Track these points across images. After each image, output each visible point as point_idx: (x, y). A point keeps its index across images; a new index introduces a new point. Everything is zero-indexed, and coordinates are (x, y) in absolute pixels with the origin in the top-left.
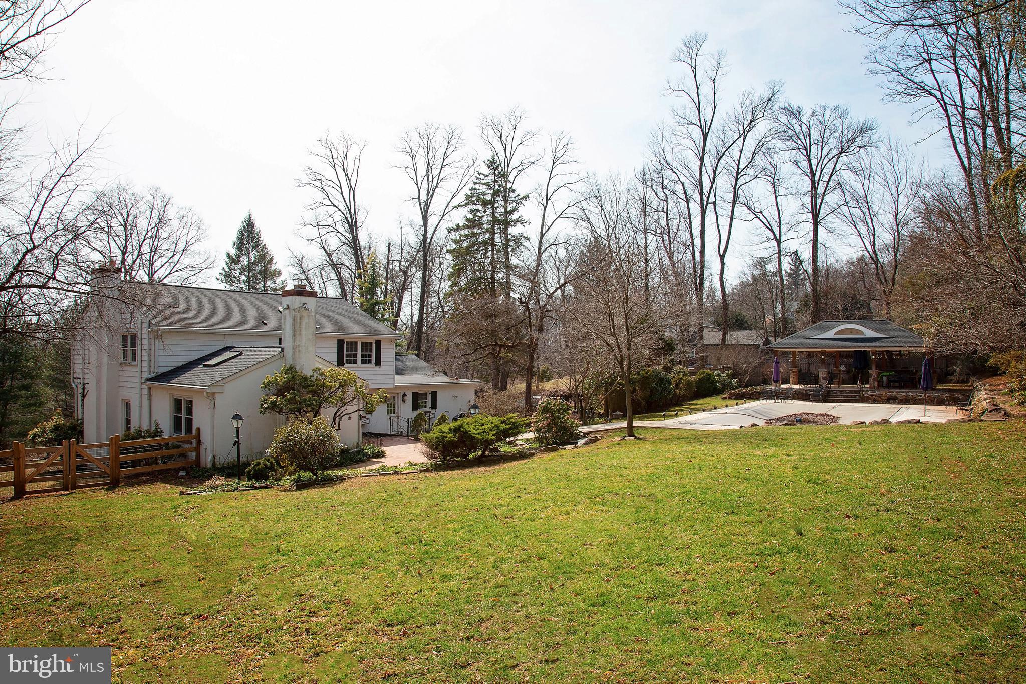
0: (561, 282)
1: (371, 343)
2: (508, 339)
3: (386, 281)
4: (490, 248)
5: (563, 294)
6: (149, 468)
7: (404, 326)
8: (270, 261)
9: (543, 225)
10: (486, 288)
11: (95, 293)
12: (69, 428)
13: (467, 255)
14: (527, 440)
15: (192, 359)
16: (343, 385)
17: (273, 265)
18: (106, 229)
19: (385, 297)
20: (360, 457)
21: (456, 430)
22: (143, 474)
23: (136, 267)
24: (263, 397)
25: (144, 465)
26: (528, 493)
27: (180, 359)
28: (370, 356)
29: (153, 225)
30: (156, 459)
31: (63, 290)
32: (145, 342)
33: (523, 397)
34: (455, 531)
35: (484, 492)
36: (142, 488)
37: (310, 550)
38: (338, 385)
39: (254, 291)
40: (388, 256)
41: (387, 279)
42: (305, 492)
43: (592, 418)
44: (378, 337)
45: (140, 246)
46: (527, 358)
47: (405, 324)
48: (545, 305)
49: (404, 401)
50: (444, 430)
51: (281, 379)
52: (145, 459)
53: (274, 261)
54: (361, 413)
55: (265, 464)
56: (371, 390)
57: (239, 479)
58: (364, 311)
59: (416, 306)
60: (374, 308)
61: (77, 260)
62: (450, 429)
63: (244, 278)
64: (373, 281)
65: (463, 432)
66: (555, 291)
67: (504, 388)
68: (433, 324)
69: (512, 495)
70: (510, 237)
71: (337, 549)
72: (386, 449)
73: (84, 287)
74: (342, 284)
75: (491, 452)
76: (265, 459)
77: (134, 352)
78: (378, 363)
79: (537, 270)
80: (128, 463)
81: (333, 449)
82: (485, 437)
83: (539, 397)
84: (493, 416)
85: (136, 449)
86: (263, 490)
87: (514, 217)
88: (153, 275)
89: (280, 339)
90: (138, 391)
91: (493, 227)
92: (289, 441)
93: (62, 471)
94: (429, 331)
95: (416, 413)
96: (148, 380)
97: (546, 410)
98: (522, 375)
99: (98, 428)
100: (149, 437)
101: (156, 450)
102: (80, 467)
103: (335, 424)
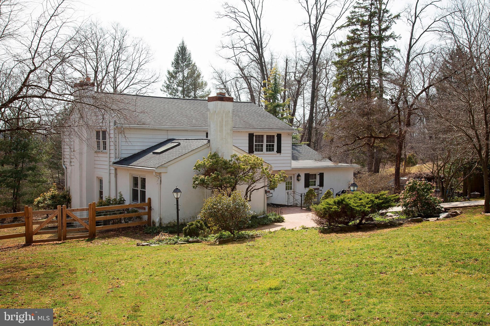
0: (426, 86)
1: (273, 136)
2: (380, 132)
3: (285, 88)
4: (367, 59)
5: (427, 95)
6: (116, 226)
7: (299, 123)
8: (199, 76)
9: (411, 39)
10: (362, 92)
11: (78, 101)
12: (62, 197)
13: (348, 66)
14: (396, 212)
15: (145, 148)
16: (253, 167)
17: (201, 79)
18: (83, 55)
19: (284, 101)
20: (266, 221)
21: (339, 203)
22: (112, 230)
23: (104, 82)
24: (195, 176)
25: (112, 224)
26: (399, 255)
27: (137, 148)
28: (273, 146)
29: (115, 51)
30: (120, 219)
31: (56, 99)
32: (112, 136)
33: (393, 178)
34: (340, 281)
35: (362, 252)
36: (111, 240)
37: (230, 290)
38: (249, 167)
39: (188, 98)
40: (286, 70)
41: (285, 86)
42: (225, 247)
43: (452, 196)
44: (279, 132)
45: (107, 66)
46: (396, 147)
47: (299, 122)
48: (412, 105)
49: (298, 180)
50: (330, 202)
51: (208, 163)
52: (113, 220)
53: (202, 76)
54: (266, 188)
55: (197, 225)
56: (274, 171)
57: (178, 235)
58: (268, 112)
59: (307, 108)
60: (276, 109)
61: (64, 77)
62: (335, 202)
63: (180, 89)
64: (275, 89)
65: (345, 204)
66: (422, 92)
67: (377, 171)
68: (321, 121)
69: (385, 256)
70: (383, 50)
71: (250, 289)
72: (285, 216)
73: (70, 97)
74: (251, 92)
75: (367, 221)
76: (197, 221)
77: (105, 143)
78: (279, 151)
79: (405, 75)
80: (101, 222)
81: (246, 215)
82: (363, 208)
83: (406, 178)
84: (369, 192)
85: (107, 212)
86: (195, 244)
87: (388, 33)
88: (116, 88)
89: (207, 134)
90: (107, 171)
91: (369, 42)
92: (214, 208)
93: (57, 227)
94: (318, 127)
95: (307, 189)
96: (115, 163)
97: (412, 189)
98: (392, 161)
99: (81, 197)
100: (116, 204)
101: (121, 213)
102: (69, 225)
103: (247, 197)
